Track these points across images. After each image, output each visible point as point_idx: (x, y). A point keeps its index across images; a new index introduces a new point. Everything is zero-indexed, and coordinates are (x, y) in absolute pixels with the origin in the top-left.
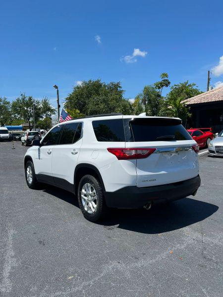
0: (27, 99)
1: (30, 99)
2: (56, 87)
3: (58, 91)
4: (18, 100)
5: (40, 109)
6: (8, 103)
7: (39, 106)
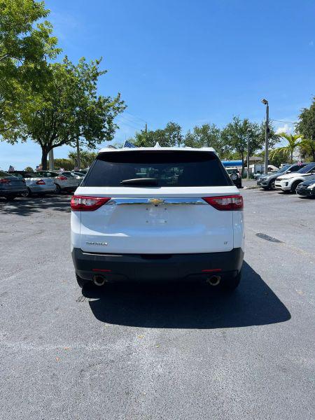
0: (241, 123)
1: (246, 123)
2: (265, 102)
3: (268, 107)
4: (230, 126)
5: (257, 136)
6: (217, 131)
7: (257, 133)
